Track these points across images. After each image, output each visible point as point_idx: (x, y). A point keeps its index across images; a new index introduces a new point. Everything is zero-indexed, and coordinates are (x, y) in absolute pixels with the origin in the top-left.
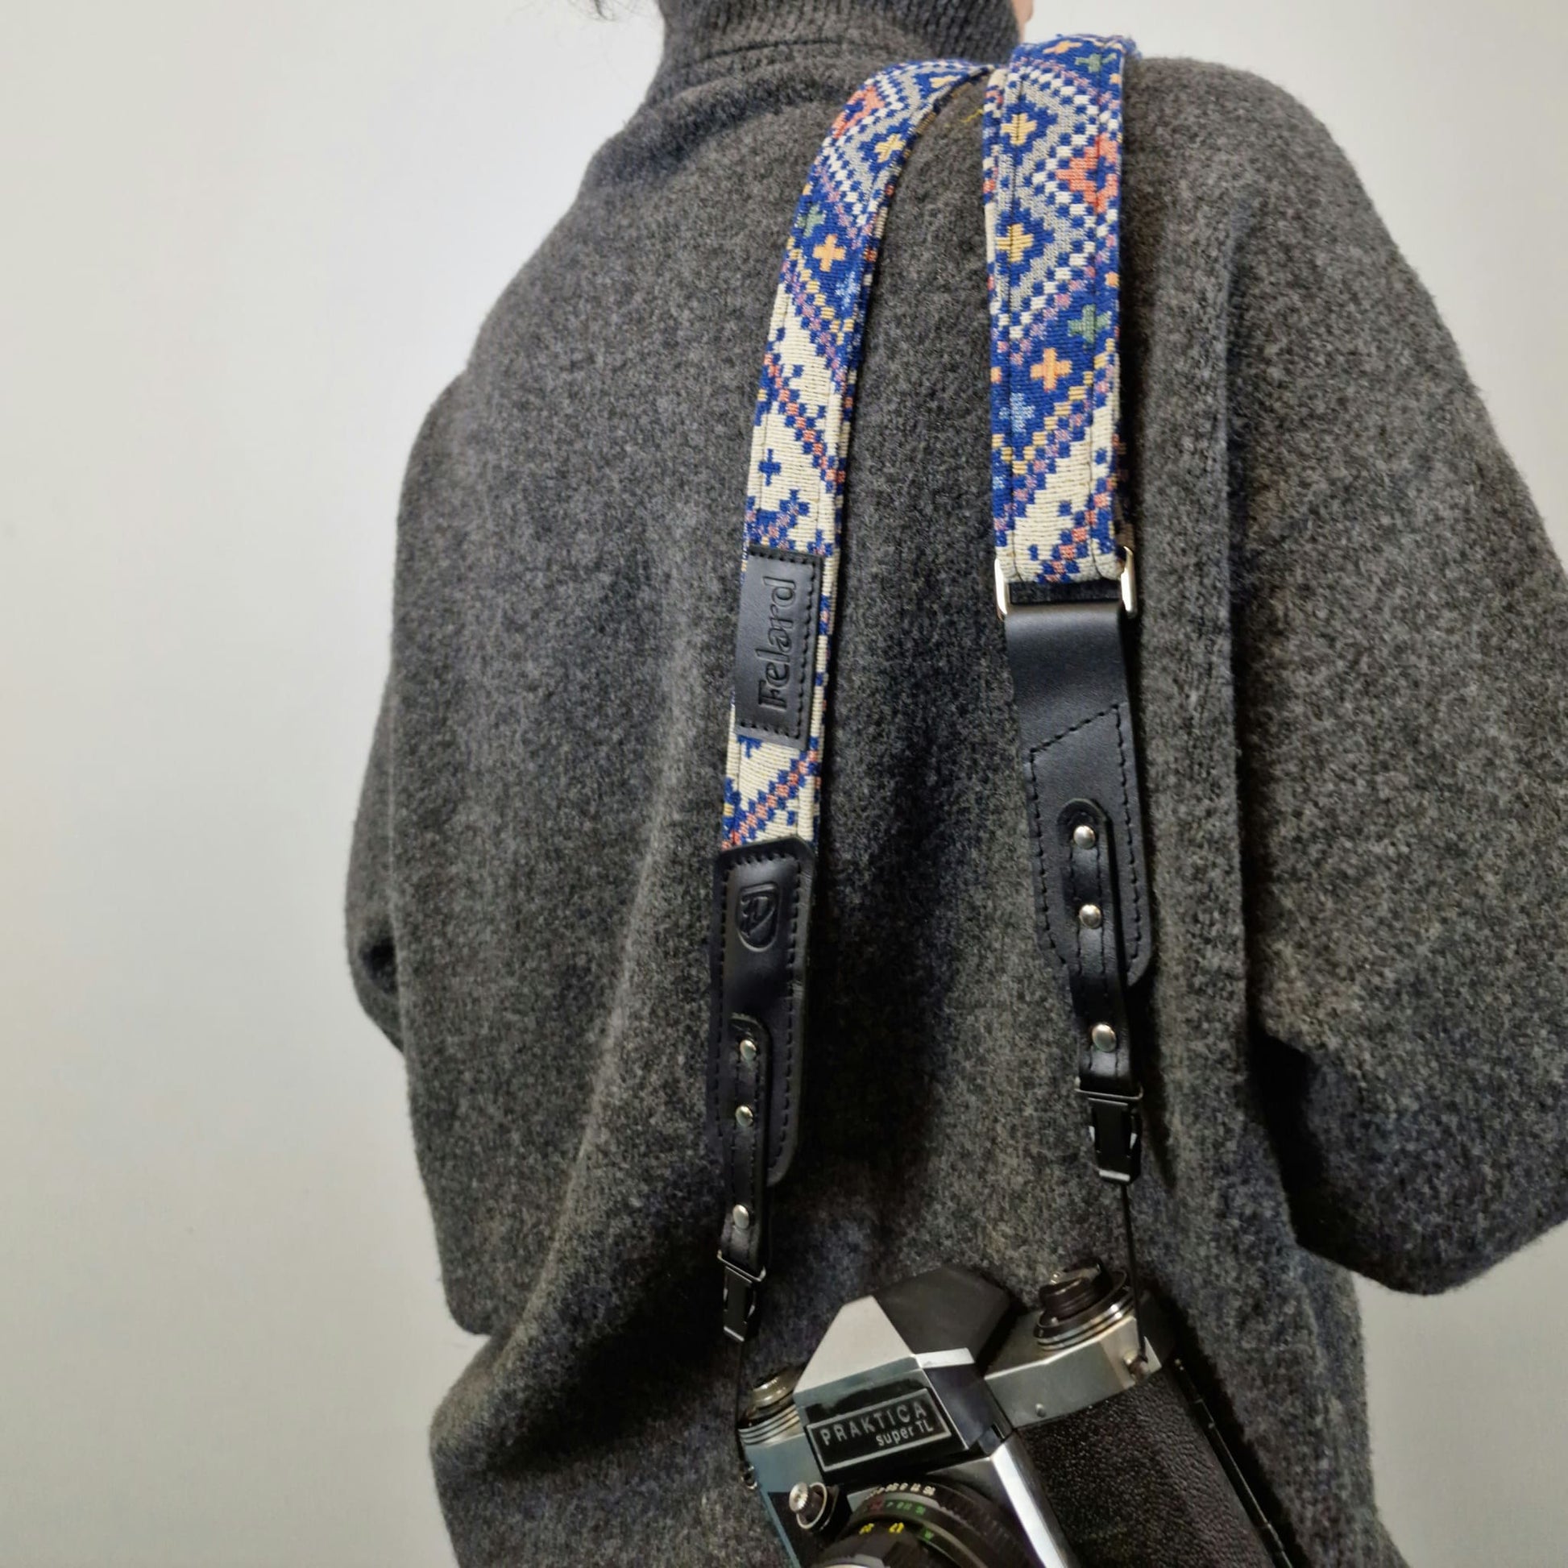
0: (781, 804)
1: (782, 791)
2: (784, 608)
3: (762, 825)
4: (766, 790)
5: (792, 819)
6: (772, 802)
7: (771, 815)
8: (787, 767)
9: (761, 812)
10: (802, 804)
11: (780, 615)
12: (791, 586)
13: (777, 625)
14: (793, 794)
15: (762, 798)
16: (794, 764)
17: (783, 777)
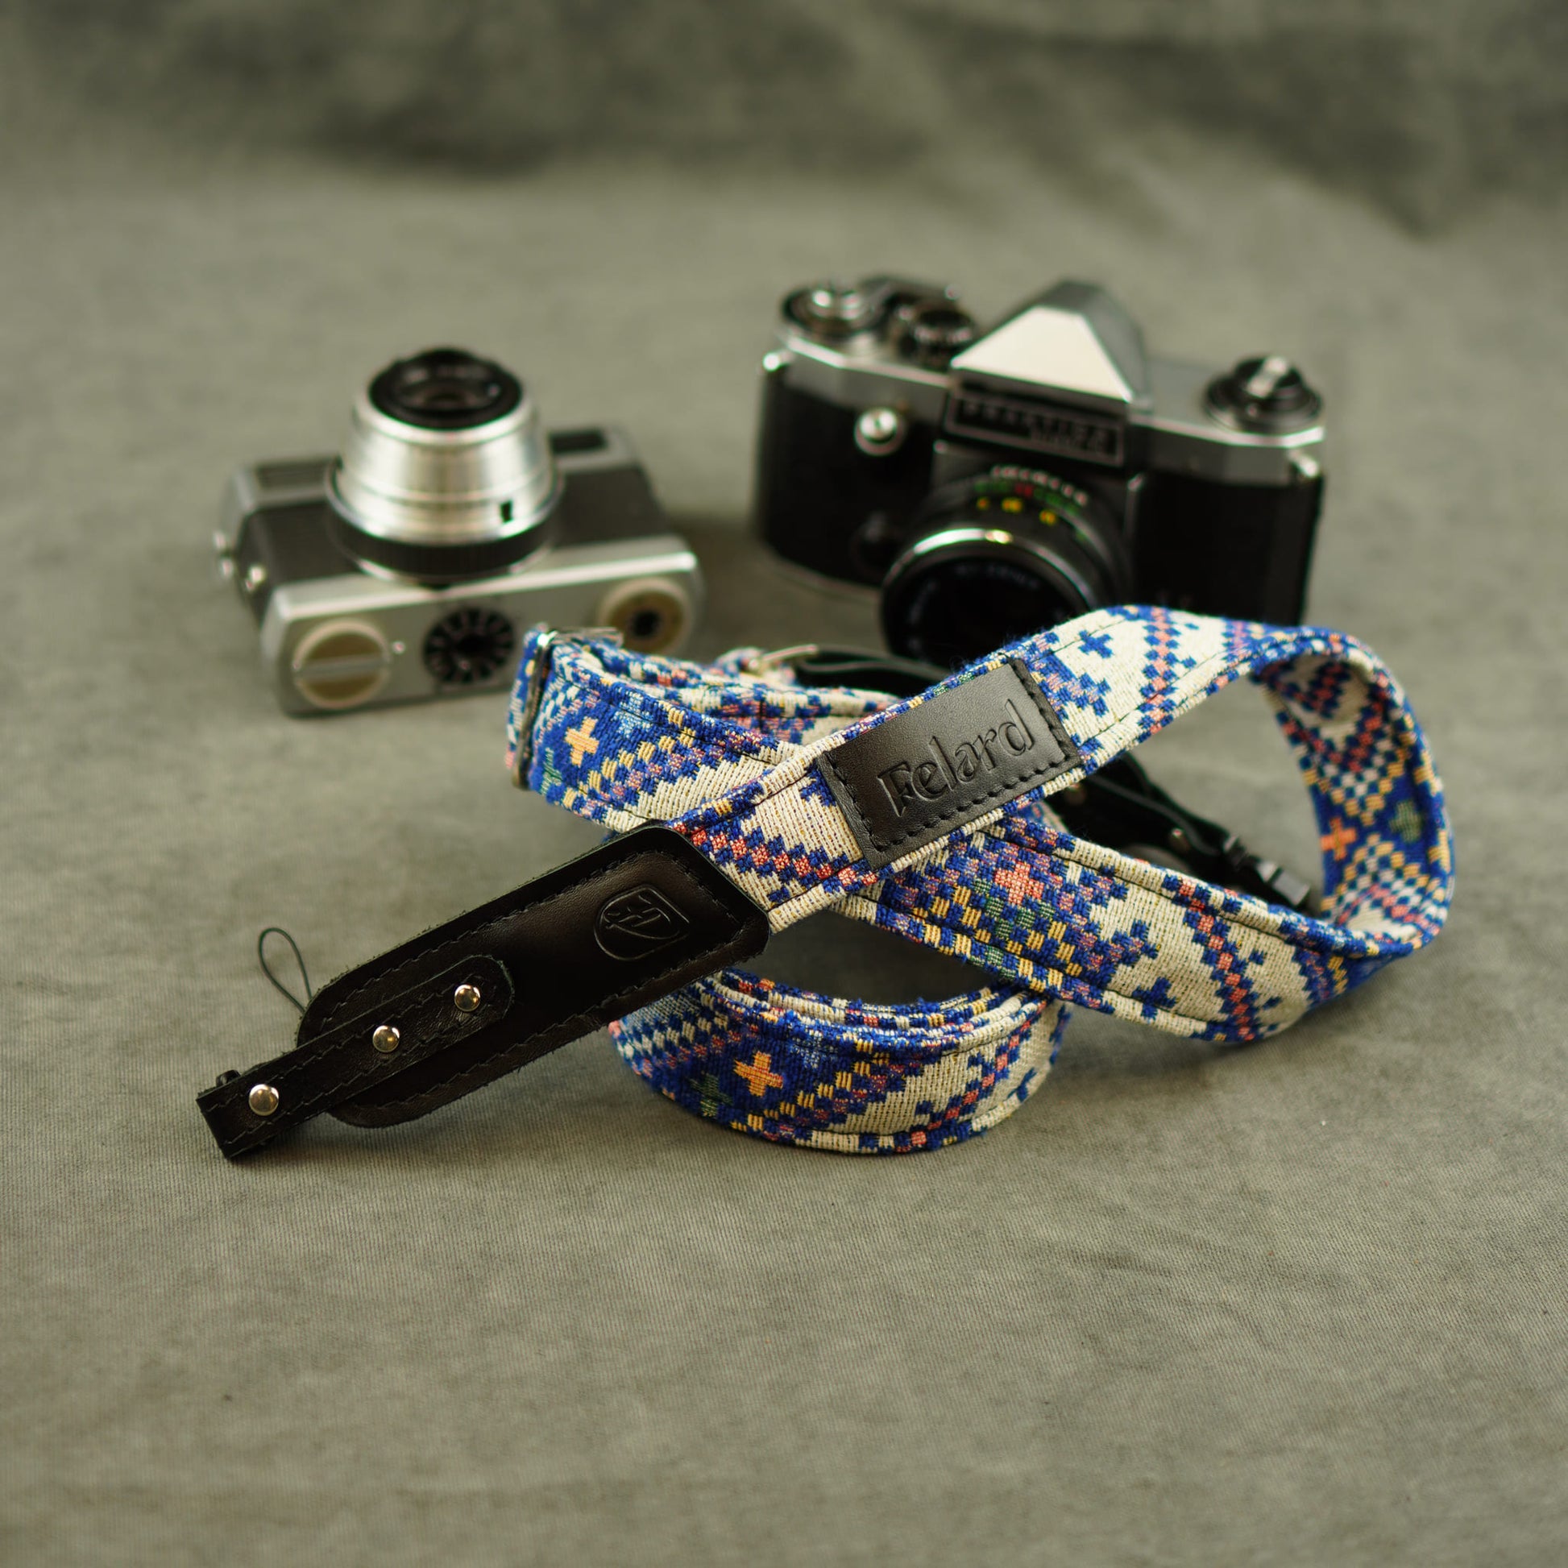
0: (787, 875)
1: (802, 866)
2: (1001, 746)
3: (744, 865)
4: (789, 846)
5: (780, 897)
6: (781, 862)
7: (764, 871)
8: (833, 855)
9: (759, 856)
10: (805, 899)
11: (990, 745)
12: (1029, 743)
13: (979, 748)
14: (808, 882)
15: (776, 846)
16: (842, 862)
17: (820, 856)
